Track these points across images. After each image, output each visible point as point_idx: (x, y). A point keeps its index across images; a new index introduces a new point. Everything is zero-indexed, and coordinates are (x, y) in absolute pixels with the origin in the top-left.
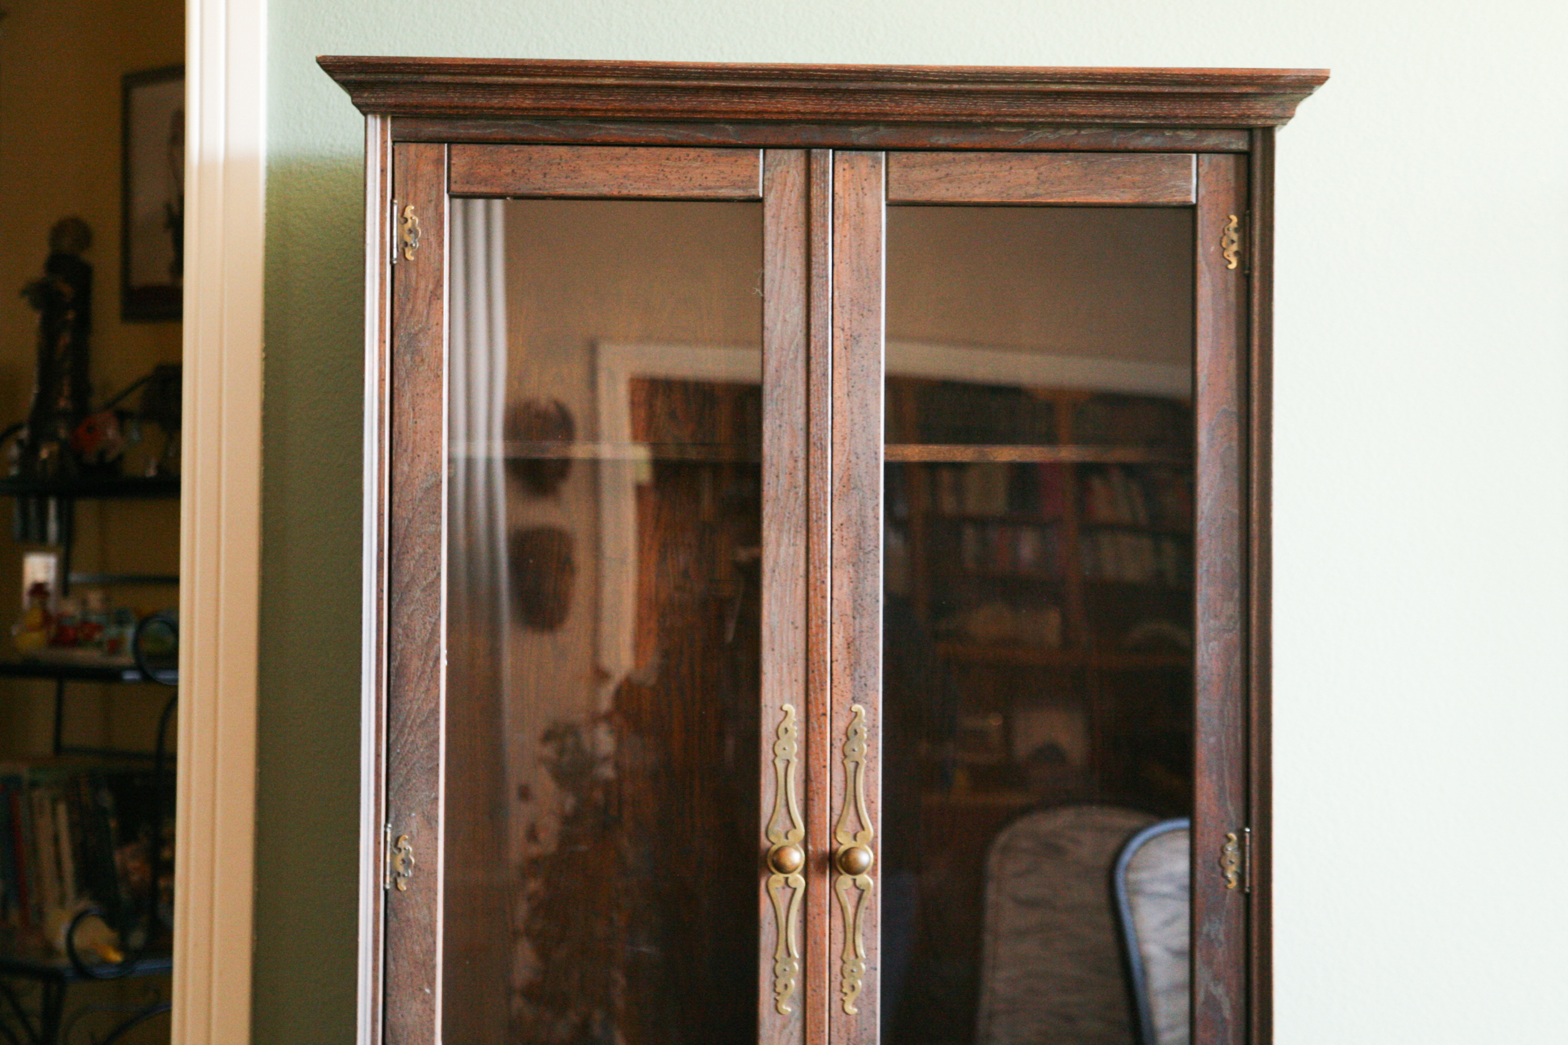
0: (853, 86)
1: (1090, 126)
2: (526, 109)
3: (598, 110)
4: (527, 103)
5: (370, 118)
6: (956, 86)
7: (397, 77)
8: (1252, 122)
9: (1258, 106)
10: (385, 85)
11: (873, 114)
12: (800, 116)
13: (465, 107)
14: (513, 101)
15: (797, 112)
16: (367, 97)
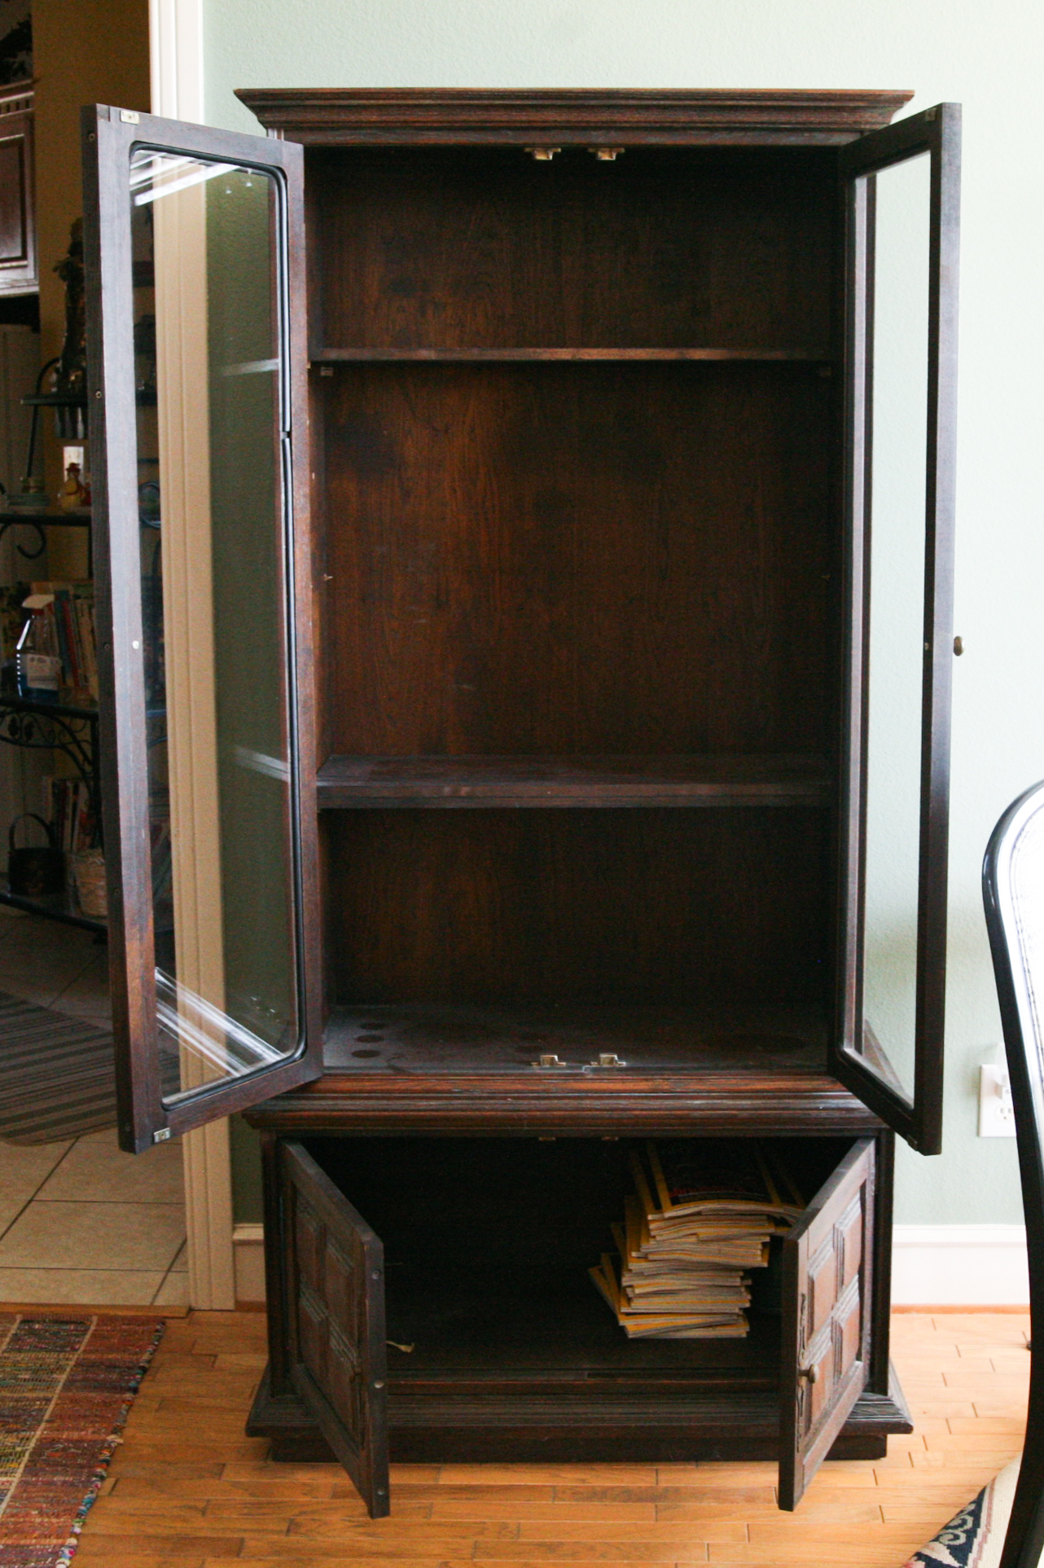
0: (593, 103)
1: (754, 129)
2: (374, 122)
3: (419, 122)
4: (374, 118)
5: (270, 131)
6: (662, 102)
7: (287, 103)
8: (863, 126)
9: (867, 116)
10: (280, 108)
11: (607, 122)
12: (557, 124)
13: (333, 122)
14: (364, 117)
15: (555, 121)
16: (268, 117)
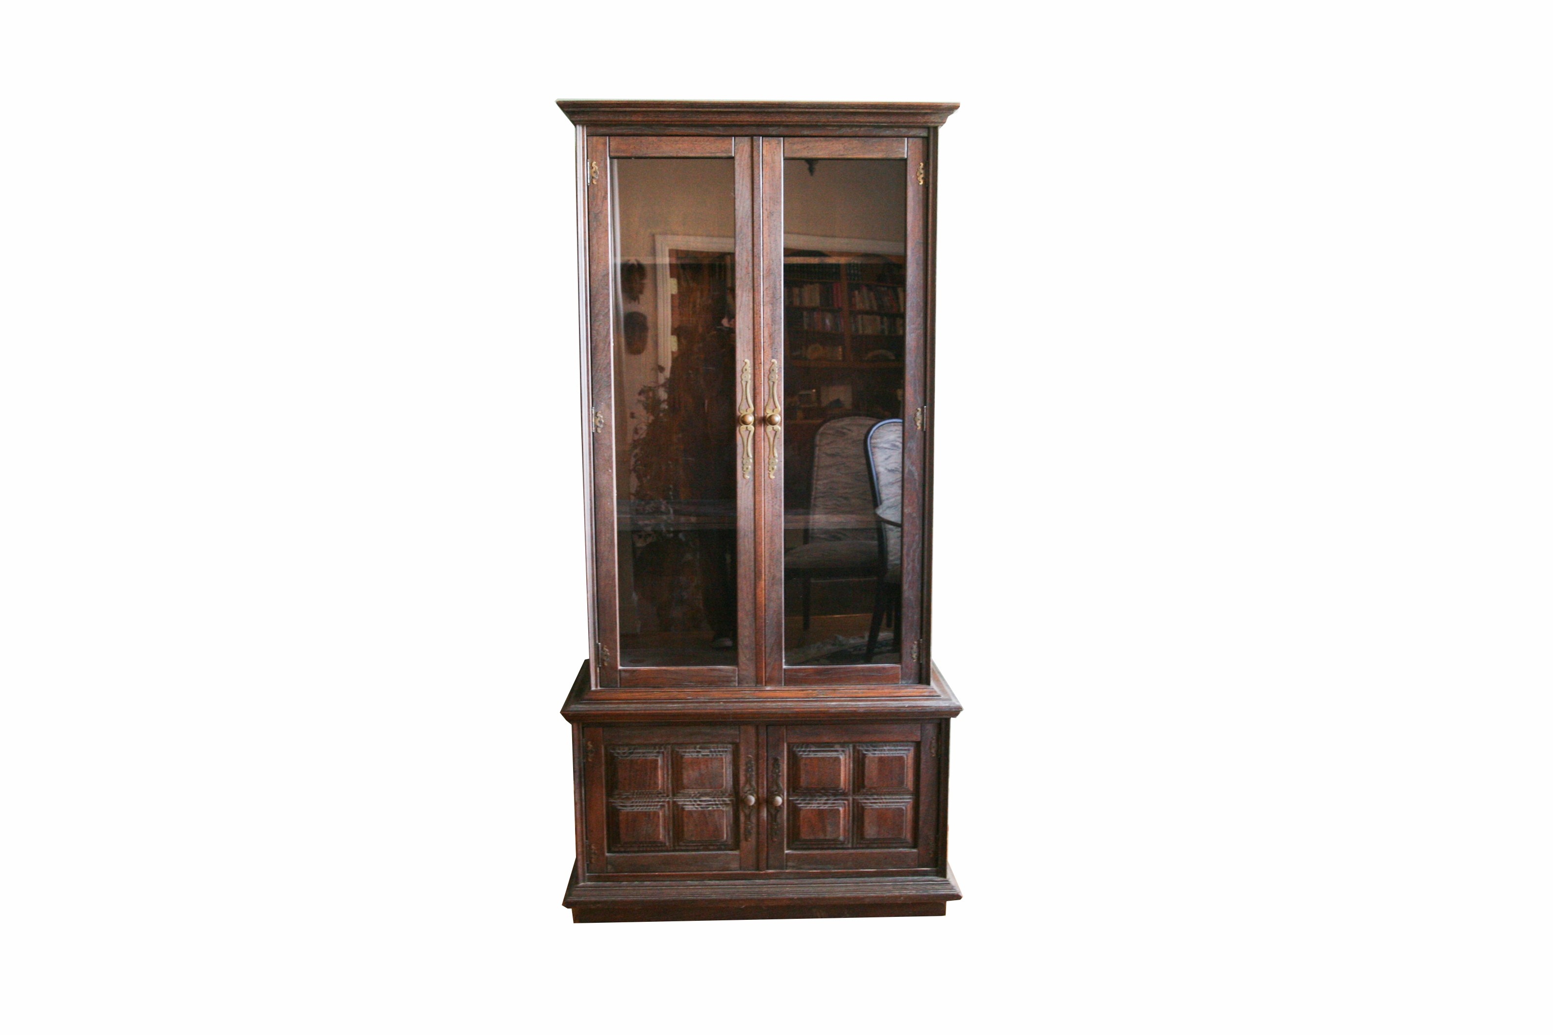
0: (770, 110)
1: (865, 126)
2: (639, 121)
3: (668, 121)
4: (640, 119)
5: (578, 126)
6: (812, 110)
7: (588, 109)
8: (929, 124)
9: (932, 118)
10: (584, 112)
11: (778, 122)
12: (749, 123)
13: (615, 121)
14: (634, 118)
15: (748, 121)
16: (577, 118)
